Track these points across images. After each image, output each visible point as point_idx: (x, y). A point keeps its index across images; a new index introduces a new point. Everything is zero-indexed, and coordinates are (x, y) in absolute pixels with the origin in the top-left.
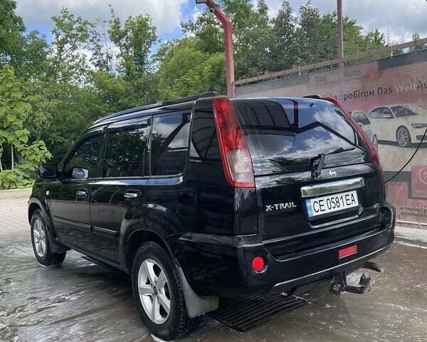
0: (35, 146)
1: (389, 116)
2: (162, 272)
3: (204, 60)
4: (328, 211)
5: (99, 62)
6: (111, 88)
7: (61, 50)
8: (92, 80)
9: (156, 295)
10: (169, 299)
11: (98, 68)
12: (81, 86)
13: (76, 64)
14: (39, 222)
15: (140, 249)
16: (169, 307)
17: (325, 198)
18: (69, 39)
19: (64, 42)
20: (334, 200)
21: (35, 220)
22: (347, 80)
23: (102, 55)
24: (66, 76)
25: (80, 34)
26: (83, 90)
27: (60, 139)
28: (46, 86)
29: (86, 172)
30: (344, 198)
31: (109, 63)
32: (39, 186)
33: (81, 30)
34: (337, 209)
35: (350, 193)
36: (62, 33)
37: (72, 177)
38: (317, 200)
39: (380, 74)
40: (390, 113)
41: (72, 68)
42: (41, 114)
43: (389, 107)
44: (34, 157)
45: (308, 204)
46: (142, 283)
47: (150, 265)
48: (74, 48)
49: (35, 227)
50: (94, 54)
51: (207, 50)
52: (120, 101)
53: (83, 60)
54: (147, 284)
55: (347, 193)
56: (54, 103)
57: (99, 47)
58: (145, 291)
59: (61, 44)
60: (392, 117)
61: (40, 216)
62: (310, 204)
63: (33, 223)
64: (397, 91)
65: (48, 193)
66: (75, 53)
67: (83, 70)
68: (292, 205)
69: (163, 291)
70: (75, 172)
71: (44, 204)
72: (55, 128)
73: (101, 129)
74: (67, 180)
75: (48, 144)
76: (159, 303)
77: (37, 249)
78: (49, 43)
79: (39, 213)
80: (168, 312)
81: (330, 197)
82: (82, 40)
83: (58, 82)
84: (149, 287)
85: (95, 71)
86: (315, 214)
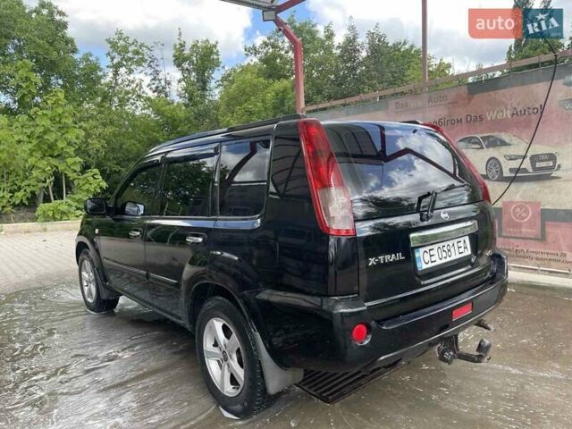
0: (88, 175)
1: (478, 146)
2: (234, 335)
3: (266, 87)
4: (439, 262)
5: (157, 87)
6: (169, 115)
7: (116, 74)
8: (149, 106)
9: (226, 361)
10: (242, 366)
11: (156, 94)
12: (137, 113)
13: (132, 89)
14: (87, 263)
15: (206, 305)
16: (243, 379)
17: (435, 247)
18: (124, 62)
19: (119, 65)
20: (445, 249)
21: (83, 261)
22: (430, 107)
23: (160, 80)
24: (123, 102)
25: (136, 57)
26: (140, 117)
27: (117, 168)
28: (100, 112)
29: (141, 207)
30: (455, 244)
31: (168, 90)
32: (88, 223)
33: (137, 53)
34: (448, 259)
35: (462, 239)
36: (117, 56)
37: (125, 213)
38: (427, 249)
39: (470, 100)
40: (479, 143)
41: (127, 93)
42: (95, 141)
43: (479, 136)
44: (87, 186)
45: (417, 255)
46: (208, 345)
47: (218, 324)
48: (130, 72)
49: (83, 268)
50: (153, 79)
51: (270, 76)
52: (179, 129)
53: (140, 85)
54: (214, 346)
55: (459, 240)
56: (109, 130)
57: (157, 72)
58: (213, 355)
59: (117, 67)
60: (482, 148)
61: (89, 257)
62: (419, 254)
63: (81, 263)
64: (489, 118)
65: (97, 231)
66: (131, 77)
67: (139, 96)
68: (400, 256)
69: (235, 357)
70: (129, 208)
71: (93, 243)
72: (111, 156)
73: (159, 158)
74: (118, 217)
75: (103, 173)
76: (229, 371)
77: (86, 293)
78: (103, 66)
79: (87, 253)
80: (242, 384)
81: (441, 245)
82: (139, 63)
83: (114, 108)
84: (216, 350)
85: (153, 98)
86: (425, 266)
